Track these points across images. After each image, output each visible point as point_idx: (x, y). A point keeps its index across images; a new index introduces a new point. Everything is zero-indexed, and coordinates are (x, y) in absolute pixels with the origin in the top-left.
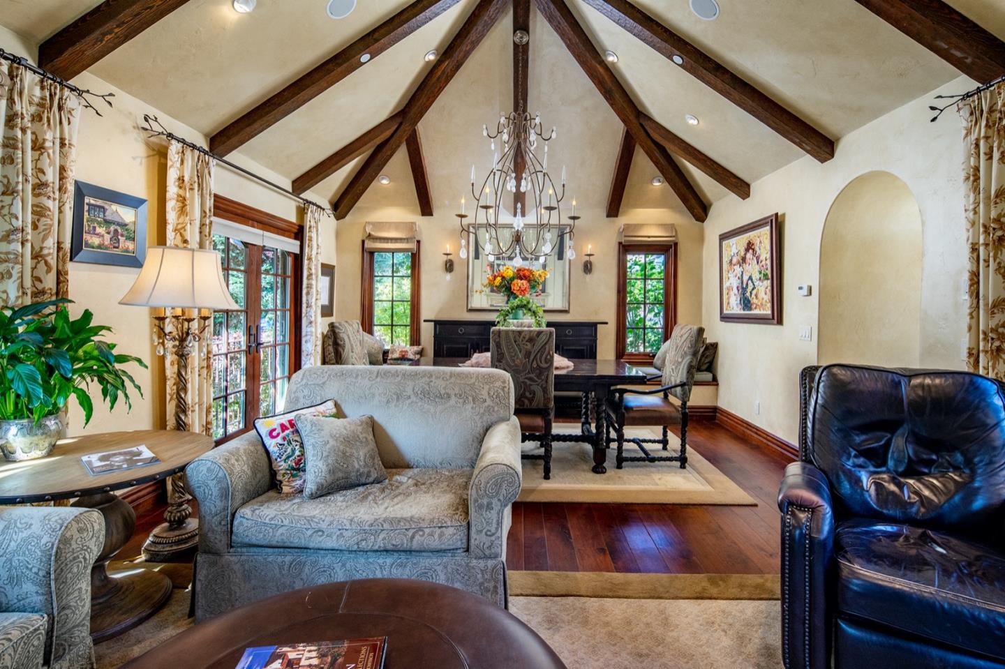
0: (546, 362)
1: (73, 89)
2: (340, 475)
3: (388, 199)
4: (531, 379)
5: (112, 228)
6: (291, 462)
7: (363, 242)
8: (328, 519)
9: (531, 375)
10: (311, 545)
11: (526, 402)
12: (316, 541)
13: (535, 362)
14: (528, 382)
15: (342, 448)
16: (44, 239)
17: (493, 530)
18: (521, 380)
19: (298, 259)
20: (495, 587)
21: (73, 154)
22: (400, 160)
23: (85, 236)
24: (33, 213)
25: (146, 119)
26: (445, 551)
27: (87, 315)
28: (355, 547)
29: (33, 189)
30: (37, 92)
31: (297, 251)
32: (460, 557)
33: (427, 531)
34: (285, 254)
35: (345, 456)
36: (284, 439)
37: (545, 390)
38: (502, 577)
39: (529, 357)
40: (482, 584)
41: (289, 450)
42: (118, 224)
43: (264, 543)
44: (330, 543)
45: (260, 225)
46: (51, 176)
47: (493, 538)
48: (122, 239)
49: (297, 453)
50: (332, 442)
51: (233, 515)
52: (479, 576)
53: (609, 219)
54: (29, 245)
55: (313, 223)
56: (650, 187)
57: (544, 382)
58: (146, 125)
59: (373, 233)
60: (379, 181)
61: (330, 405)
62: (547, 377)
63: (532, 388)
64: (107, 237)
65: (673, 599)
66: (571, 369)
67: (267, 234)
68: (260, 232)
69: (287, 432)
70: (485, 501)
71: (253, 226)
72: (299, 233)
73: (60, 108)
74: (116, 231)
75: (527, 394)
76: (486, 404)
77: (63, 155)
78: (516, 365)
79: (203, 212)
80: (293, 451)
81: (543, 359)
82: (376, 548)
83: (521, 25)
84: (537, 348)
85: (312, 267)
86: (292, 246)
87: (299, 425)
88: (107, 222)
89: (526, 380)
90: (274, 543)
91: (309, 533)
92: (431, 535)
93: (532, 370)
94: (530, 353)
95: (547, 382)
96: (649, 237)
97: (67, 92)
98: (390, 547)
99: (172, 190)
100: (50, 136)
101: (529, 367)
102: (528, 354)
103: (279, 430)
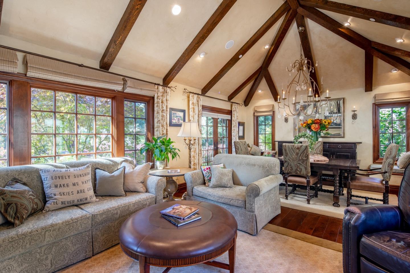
0: (305, 157)
1: (169, 87)
2: (219, 183)
3: (261, 97)
4: (299, 163)
5: (178, 118)
6: (208, 178)
7: (254, 113)
8: (212, 193)
9: (299, 162)
10: (208, 198)
11: (298, 172)
12: (209, 198)
13: (300, 157)
14: (298, 165)
15: (220, 176)
16: (164, 122)
17: (252, 204)
18: (295, 163)
19: (230, 121)
20: (253, 221)
21: (169, 102)
22: (263, 83)
23: (172, 120)
24: (162, 117)
25: (185, 89)
26: (239, 207)
27: (170, 139)
28: (217, 201)
29: (162, 112)
30: (162, 90)
31: (230, 119)
32: (243, 210)
33: (234, 200)
34: (227, 120)
35: (221, 178)
36: (207, 172)
37: (306, 168)
38: (255, 219)
39: (298, 155)
40: (249, 219)
41: (208, 175)
42: (179, 117)
43: (198, 195)
44: (212, 199)
45: (217, 112)
46: (165, 108)
47: (252, 206)
48: (180, 120)
49: (210, 176)
50: (218, 174)
51: (193, 188)
52: (248, 216)
53: (367, 92)
54: (161, 124)
55: (235, 109)
56: (390, 74)
57: (305, 165)
58: (185, 91)
59: (257, 110)
60: (258, 91)
61: (222, 164)
62: (306, 163)
63: (300, 167)
64: (177, 120)
65: (327, 248)
66: (328, 162)
67: (219, 114)
68: (217, 114)
69: (208, 170)
70: (249, 194)
71: (215, 113)
72: (230, 113)
73: (166, 92)
74: (179, 118)
75: (298, 169)
76: (267, 169)
77: (167, 103)
78: (293, 158)
79: (199, 111)
80: (209, 175)
81: (304, 155)
82: (222, 202)
83: (301, 24)
84: (301, 151)
85: (235, 124)
86: (228, 117)
87: (211, 169)
88: (177, 117)
89: (297, 164)
90: (200, 196)
91: (207, 195)
92: (235, 201)
93: (299, 160)
94: (298, 153)
95: (306, 165)
96: (393, 99)
97: (167, 88)
98: (225, 203)
99: (191, 106)
100: (164, 99)
101: (298, 159)
102: (297, 154)
103: (206, 169)
